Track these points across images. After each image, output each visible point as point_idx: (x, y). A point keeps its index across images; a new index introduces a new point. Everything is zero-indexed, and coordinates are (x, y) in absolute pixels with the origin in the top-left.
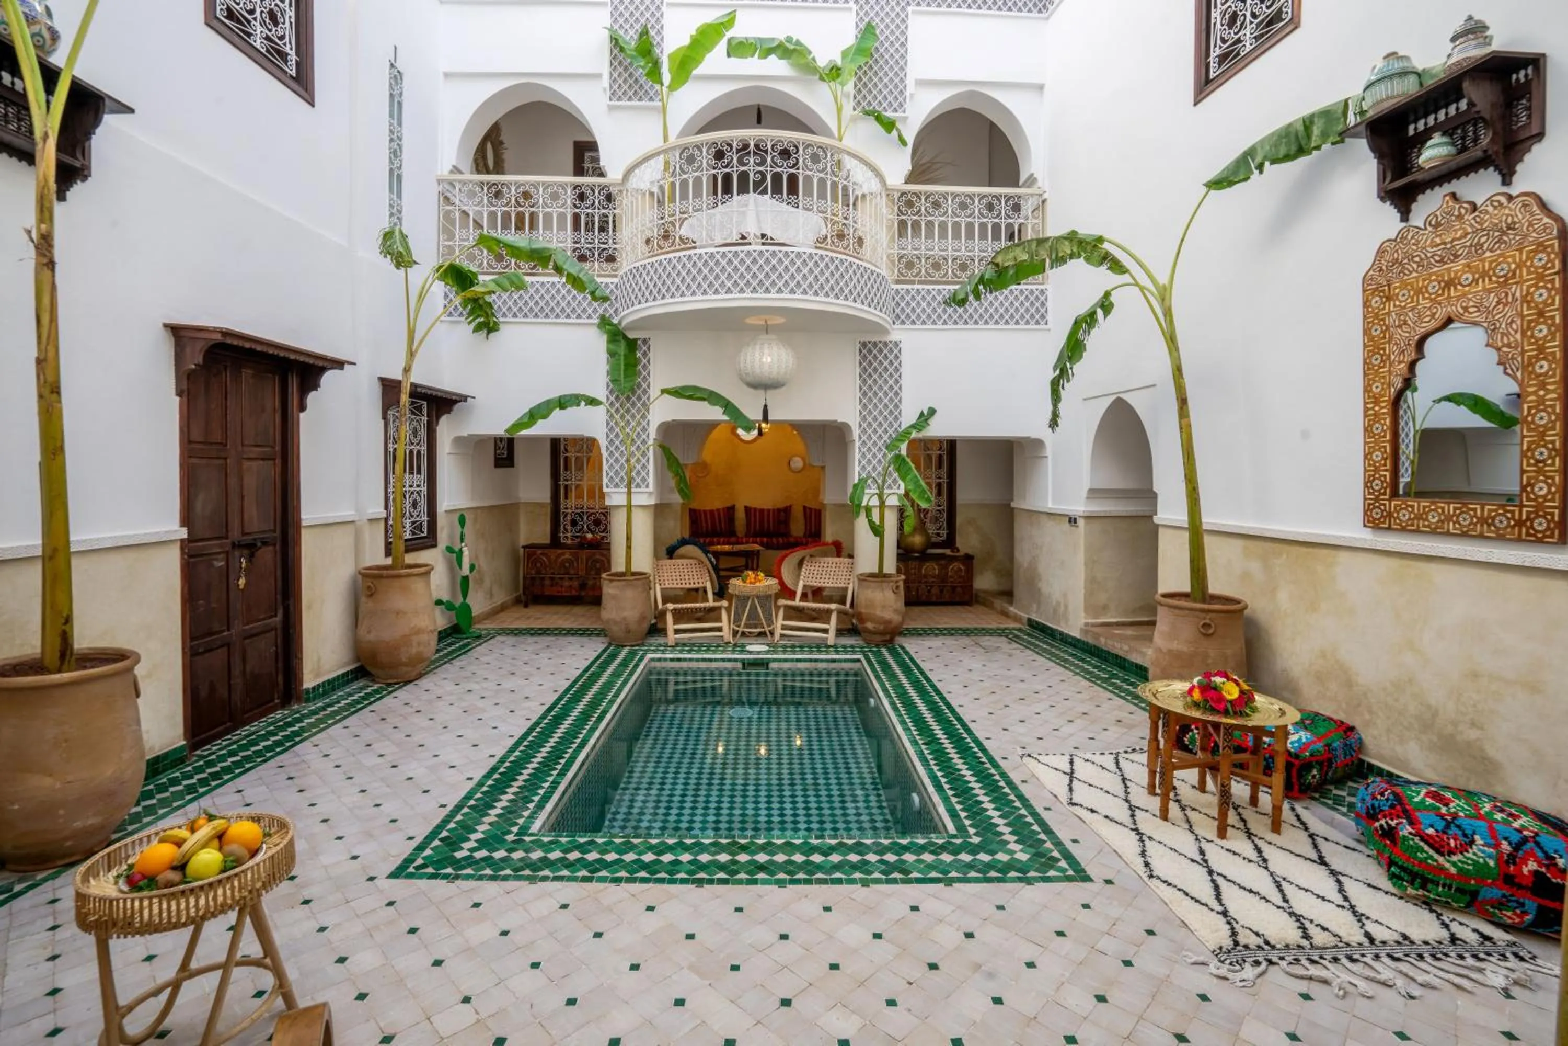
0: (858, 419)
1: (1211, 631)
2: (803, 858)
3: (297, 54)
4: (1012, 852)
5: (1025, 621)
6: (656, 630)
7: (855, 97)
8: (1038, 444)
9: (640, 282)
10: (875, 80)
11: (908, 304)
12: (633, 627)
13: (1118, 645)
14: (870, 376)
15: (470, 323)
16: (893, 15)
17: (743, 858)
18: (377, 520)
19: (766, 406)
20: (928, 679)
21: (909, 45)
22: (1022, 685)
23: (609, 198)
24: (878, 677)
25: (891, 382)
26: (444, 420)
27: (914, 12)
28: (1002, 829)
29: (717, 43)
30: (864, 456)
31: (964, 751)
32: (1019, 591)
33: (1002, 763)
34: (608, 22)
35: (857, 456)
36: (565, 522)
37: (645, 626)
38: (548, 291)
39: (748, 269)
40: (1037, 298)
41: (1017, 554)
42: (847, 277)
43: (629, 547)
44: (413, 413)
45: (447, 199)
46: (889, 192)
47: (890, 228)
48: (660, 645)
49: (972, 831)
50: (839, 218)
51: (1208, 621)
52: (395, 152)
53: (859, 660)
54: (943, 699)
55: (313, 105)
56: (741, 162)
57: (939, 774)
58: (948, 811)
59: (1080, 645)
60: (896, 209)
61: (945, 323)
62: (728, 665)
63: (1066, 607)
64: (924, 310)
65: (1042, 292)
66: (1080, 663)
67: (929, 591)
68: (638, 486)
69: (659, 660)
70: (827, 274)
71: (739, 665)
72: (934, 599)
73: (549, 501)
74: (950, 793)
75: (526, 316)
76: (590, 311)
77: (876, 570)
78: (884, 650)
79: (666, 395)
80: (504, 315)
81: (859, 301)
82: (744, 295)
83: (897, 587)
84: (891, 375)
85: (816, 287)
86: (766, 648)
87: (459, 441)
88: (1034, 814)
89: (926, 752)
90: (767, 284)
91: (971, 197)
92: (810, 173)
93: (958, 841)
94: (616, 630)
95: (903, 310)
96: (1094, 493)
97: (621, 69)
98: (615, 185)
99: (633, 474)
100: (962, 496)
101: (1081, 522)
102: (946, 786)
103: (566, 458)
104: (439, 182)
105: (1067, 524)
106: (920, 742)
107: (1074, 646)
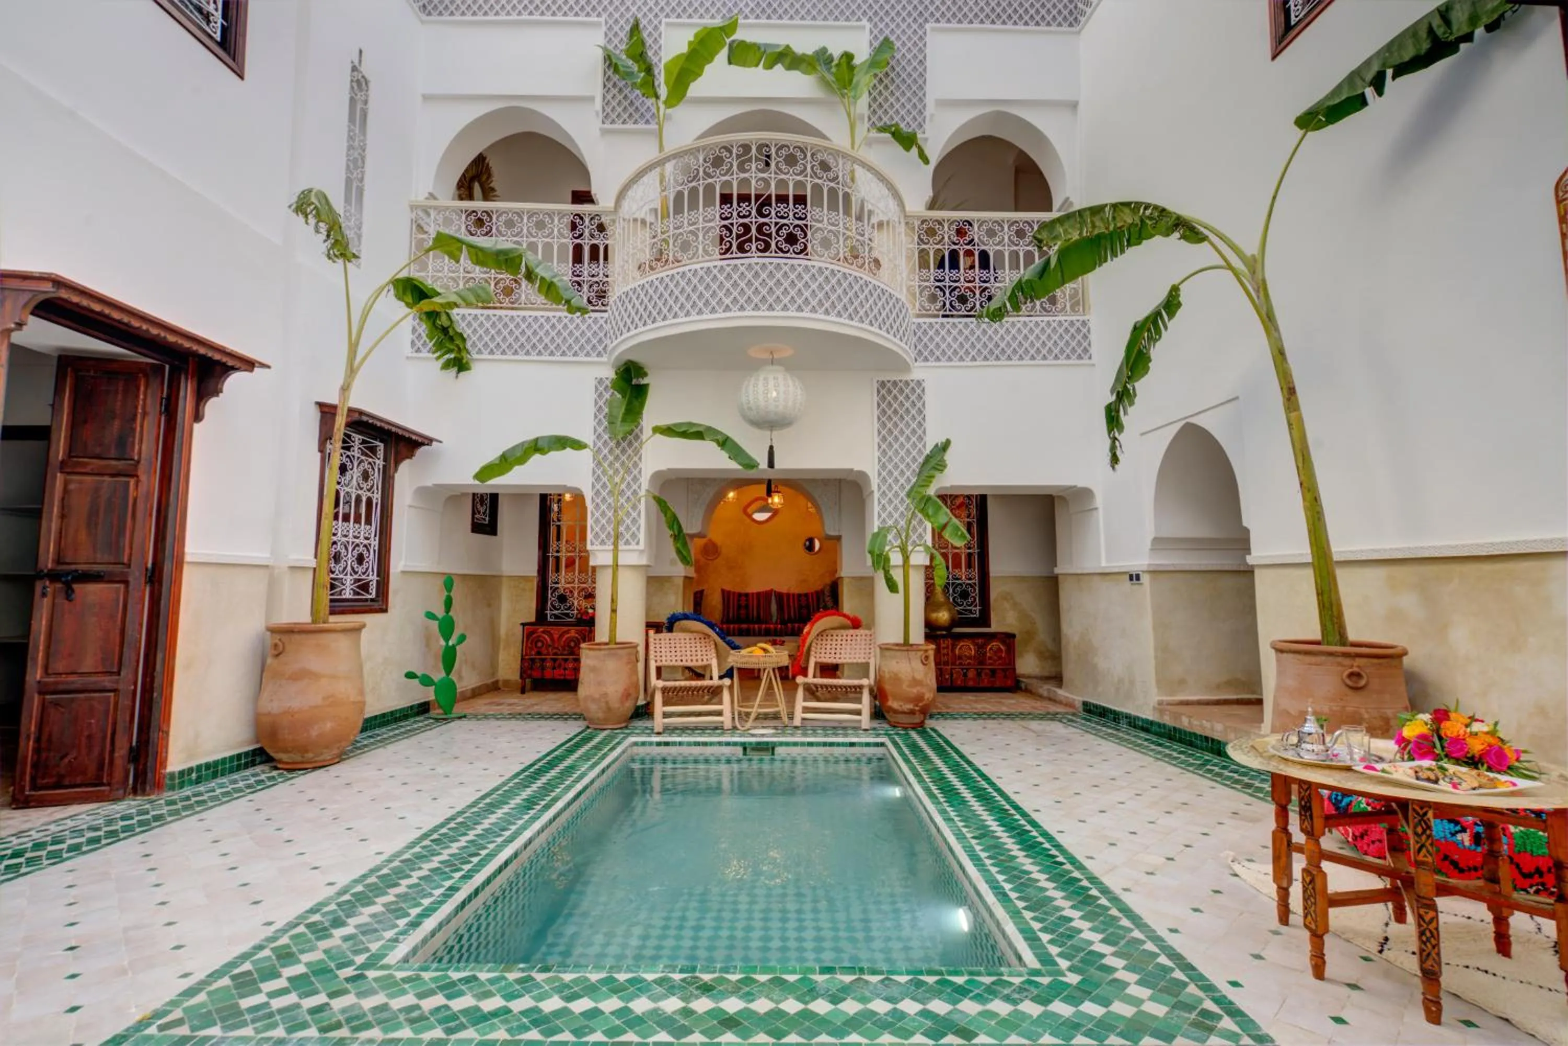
0: (877, 467)
1: (1362, 683)
2: (799, 1006)
3: (225, 16)
4: (1137, 1002)
5: (1079, 706)
6: (644, 712)
7: (870, 119)
8: (1084, 494)
9: (630, 307)
10: (892, 100)
11: (931, 339)
12: (615, 704)
13: (1207, 724)
14: (890, 418)
15: (438, 358)
16: (909, 32)
17: (702, 1005)
18: (303, 568)
19: (771, 448)
20: (969, 763)
21: (928, 63)
22: (1089, 770)
23: (601, 228)
24: (907, 761)
25: (914, 425)
26: (405, 466)
27: (933, 29)
28: (1110, 961)
29: (717, 53)
30: (884, 508)
31: (1030, 847)
32: (1069, 670)
33: (1087, 864)
34: (602, 41)
35: (877, 508)
36: (551, 598)
37: (629, 706)
38: (529, 326)
39: (749, 283)
40: (1078, 330)
41: (1065, 628)
42: (862, 297)
43: (614, 611)
44: (364, 454)
45: (420, 227)
46: (908, 219)
47: (909, 258)
48: (647, 728)
49: (1064, 964)
50: (853, 234)
51: (1355, 669)
52: (355, 161)
53: (882, 744)
54: (992, 784)
55: (242, 77)
56: (741, 168)
57: (1000, 878)
58: (1022, 931)
59: (1154, 728)
60: (916, 238)
61: (974, 359)
62: (727, 750)
63: (1132, 683)
64: (949, 346)
65: (1084, 323)
66: (1160, 749)
67: (965, 675)
68: (627, 543)
69: (643, 744)
70: (840, 291)
71: (739, 750)
72: (971, 683)
73: (535, 574)
74: (1021, 904)
75: (504, 353)
76: (576, 348)
77: (901, 641)
78: (913, 734)
79: (658, 436)
80: (480, 352)
81: (876, 325)
82: (745, 313)
83: (927, 658)
84: (914, 418)
85: (827, 305)
86: (772, 731)
87: (423, 492)
88: (1157, 939)
89: (978, 848)
90: (771, 300)
91: (999, 223)
92: (819, 181)
93: (1045, 980)
94: (594, 710)
95: (926, 346)
96: (1159, 543)
97: (615, 91)
98: (607, 213)
99: (622, 529)
100: (996, 568)
101: (1145, 579)
102: (1013, 895)
103: (559, 527)
104: (413, 208)
105: (1128, 583)
106: (969, 835)
107: (1146, 730)
